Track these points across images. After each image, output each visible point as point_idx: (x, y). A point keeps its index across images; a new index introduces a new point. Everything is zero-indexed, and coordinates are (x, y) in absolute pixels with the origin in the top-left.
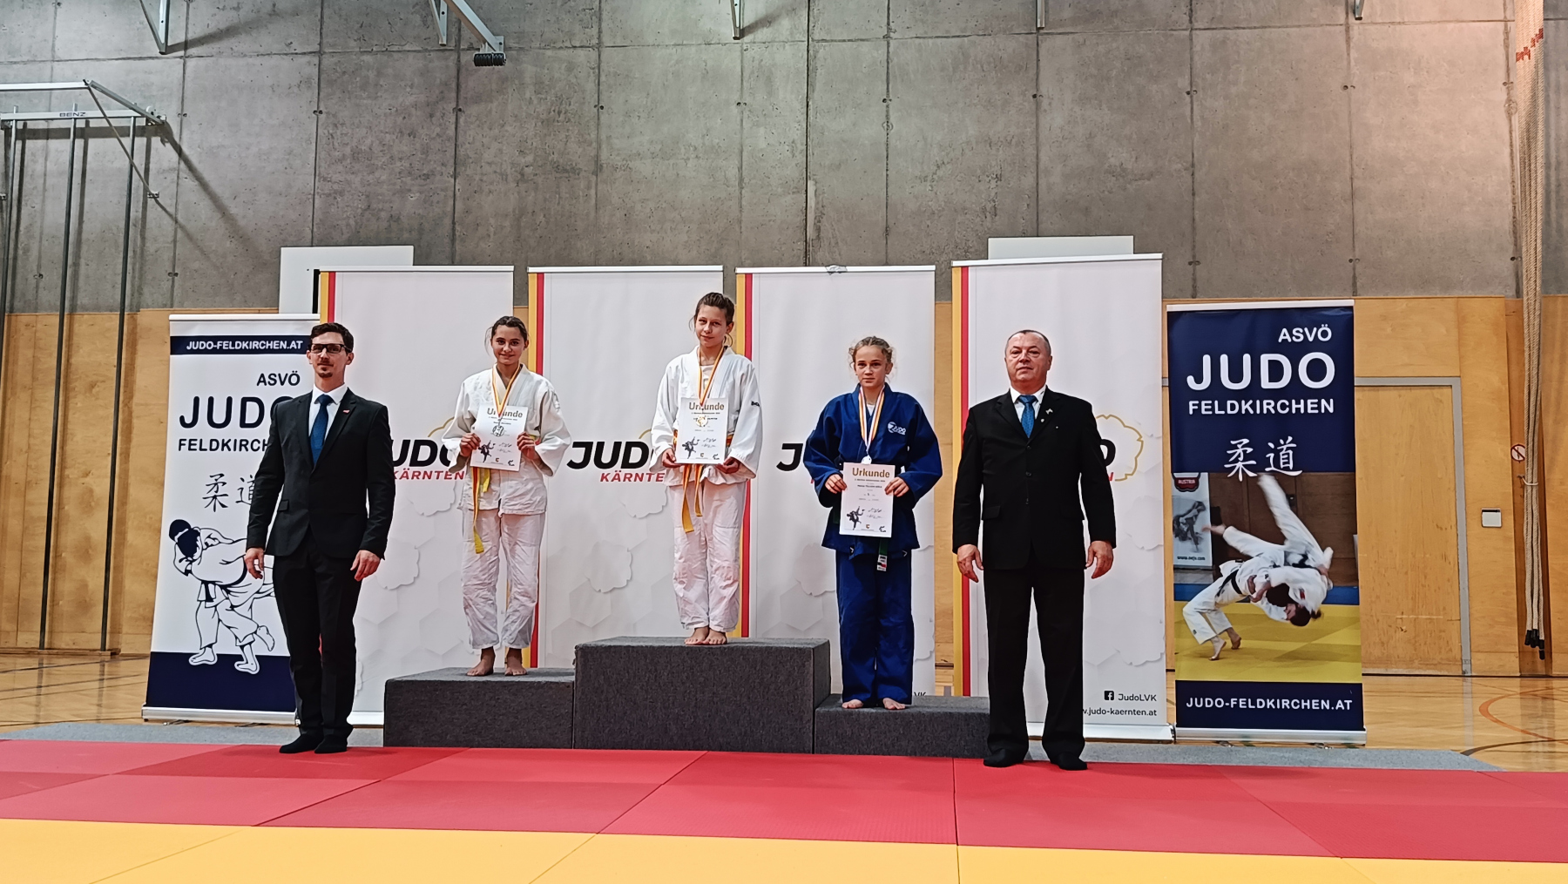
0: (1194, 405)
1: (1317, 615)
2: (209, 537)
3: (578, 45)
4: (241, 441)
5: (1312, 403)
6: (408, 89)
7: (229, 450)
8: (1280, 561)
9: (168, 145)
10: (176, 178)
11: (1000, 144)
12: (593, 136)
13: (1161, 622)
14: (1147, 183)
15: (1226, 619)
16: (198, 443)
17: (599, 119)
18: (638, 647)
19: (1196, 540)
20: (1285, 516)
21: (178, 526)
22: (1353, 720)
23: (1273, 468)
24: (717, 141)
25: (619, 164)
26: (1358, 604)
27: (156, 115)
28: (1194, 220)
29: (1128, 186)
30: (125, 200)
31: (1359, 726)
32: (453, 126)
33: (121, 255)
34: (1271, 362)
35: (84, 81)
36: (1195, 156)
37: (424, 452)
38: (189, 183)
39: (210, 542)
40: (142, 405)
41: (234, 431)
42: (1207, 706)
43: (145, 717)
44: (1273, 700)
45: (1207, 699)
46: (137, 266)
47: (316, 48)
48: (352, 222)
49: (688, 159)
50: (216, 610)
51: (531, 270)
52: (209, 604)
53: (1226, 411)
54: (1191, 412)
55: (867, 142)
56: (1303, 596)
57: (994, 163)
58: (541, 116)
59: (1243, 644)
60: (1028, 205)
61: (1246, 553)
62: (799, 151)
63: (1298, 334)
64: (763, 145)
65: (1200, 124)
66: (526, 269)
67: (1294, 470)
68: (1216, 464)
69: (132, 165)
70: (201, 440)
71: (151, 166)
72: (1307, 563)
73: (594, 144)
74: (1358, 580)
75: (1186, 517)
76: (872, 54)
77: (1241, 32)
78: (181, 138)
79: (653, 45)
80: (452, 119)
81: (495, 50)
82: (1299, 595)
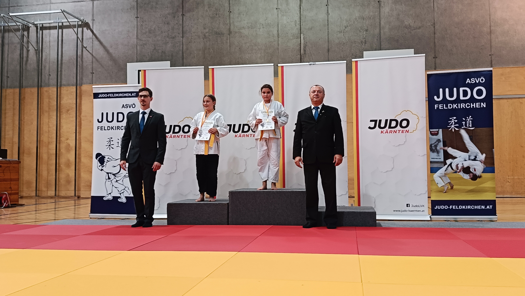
0: (437, 106)
1: (480, 177)
2: (108, 158)
4: (117, 127)
5: (478, 104)
7: (114, 130)
8: (467, 159)
9: (89, 30)
10: (92, 41)
11: (367, 18)
12: (228, 22)
13: (426, 180)
14: (418, 30)
15: (449, 179)
16: (103, 128)
17: (230, 16)
18: (249, 191)
19: (438, 152)
20: (469, 143)
21: (98, 155)
22: (493, 212)
23: (464, 127)
24: (269, 22)
25: (237, 31)
26: (494, 173)
27: (85, 20)
28: (435, 42)
29: (412, 32)
30: (76, 49)
31: (495, 214)
32: (182, 20)
33: (75, 67)
34: (463, 90)
35: (61, 10)
36: (435, 20)
37: (177, 129)
38: (96, 42)
39: (109, 160)
40: (85, 116)
41: (115, 124)
42: (442, 208)
43: (90, 217)
44: (465, 206)
45: (442, 206)
46: (81, 71)
48: (150, 54)
49: (260, 28)
50: (111, 182)
51: (210, 67)
52: (109, 180)
53: (448, 107)
54: (436, 109)
55: (321, 20)
56: (475, 170)
57: (365, 25)
58: (211, 16)
59: (454, 187)
60: (377, 40)
61: (455, 156)
62: (298, 23)
63: (473, 80)
64: (285, 22)
65: (436, 9)
66: (208, 67)
67: (472, 127)
68: (445, 126)
69: (78, 37)
70: (104, 127)
71: (84, 37)
72: (476, 159)
73: (229, 25)
74: (494, 165)
75: (435, 144)
78: (93, 27)
80: (181, 18)
82: (474, 170)
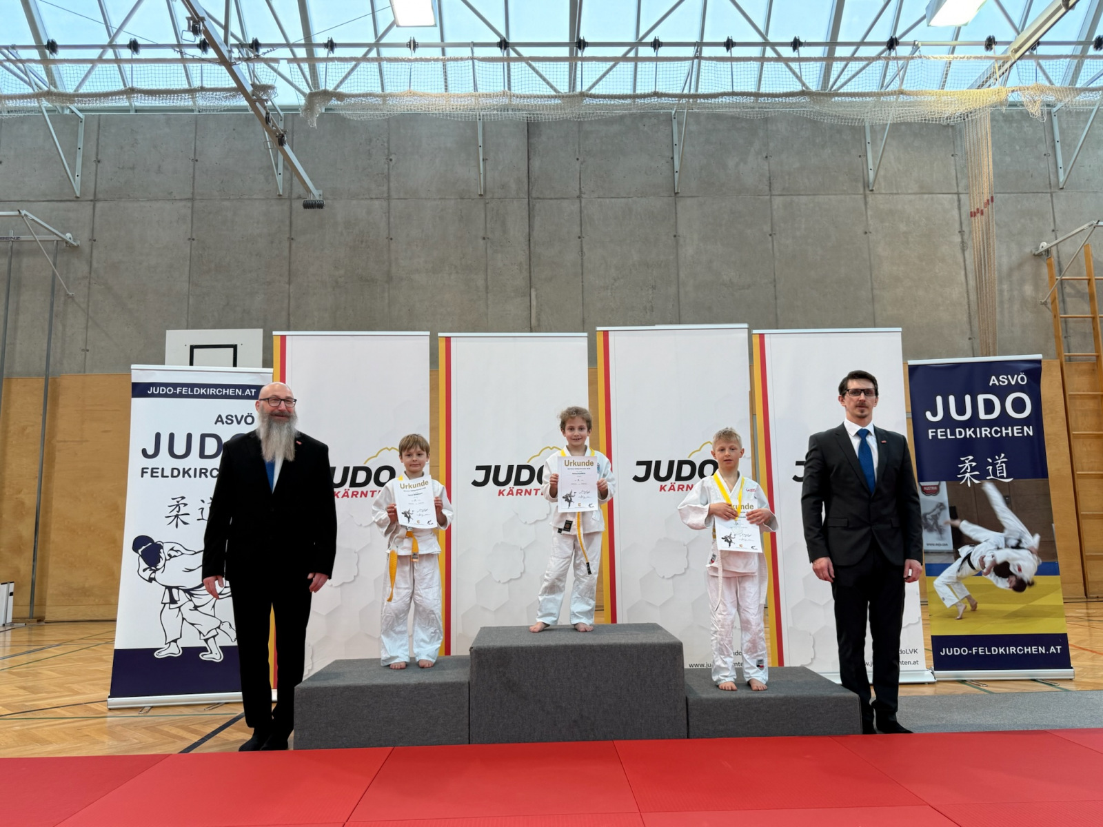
0: (932, 432)
1: (1031, 584)
2: (172, 549)
3: (374, 196)
4: (201, 469)
5: (1017, 429)
6: (255, 225)
8: (1002, 545)
10: (87, 284)
11: (654, 266)
12: (386, 258)
14: (747, 291)
15: (965, 589)
16: (160, 471)
17: (389, 246)
19: (940, 531)
20: (1003, 512)
21: (141, 541)
22: (1063, 661)
24: (470, 262)
25: (404, 276)
26: (1058, 575)
28: (776, 315)
29: (735, 293)
30: (49, 299)
31: (1067, 666)
32: (287, 250)
33: (47, 337)
34: (985, 400)
35: (19, 211)
36: (776, 274)
37: (361, 477)
38: (97, 287)
39: (173, 553)
40: (62, 442)
41: (194, 461)
42: (955, 653)
44: (1004, 649)
45: (955, 649)
46: (59, 345)
47: (190, 196)
48: (216, 314)
50: (180, 610)
52: (172, 606)
53: (955, 435)
54: (930, 438)
55: (568, 264)
56: (1020, 570)
57: (650, 278)
58: (349, 244)
59: (979, 606)
60: (673, 305)
61: (975, 540)
62: (524, 268)
63: (1004, 380)
64: (500, 265)
65: (778, 254)
66: (438, 334)
67: (1007, 478)
68: (951, 475)
70: (163, 469)
71: (69, 275)
72: (1021, 545)
73: (387, 263)
74: (1057, 557)
75: (932, 514)
76: (570, 207)
77: (801, 197)
78: (91, 256)
79: (426, 199)
80: (287, 245)
81: (318, 198)
82: (1017, 570)
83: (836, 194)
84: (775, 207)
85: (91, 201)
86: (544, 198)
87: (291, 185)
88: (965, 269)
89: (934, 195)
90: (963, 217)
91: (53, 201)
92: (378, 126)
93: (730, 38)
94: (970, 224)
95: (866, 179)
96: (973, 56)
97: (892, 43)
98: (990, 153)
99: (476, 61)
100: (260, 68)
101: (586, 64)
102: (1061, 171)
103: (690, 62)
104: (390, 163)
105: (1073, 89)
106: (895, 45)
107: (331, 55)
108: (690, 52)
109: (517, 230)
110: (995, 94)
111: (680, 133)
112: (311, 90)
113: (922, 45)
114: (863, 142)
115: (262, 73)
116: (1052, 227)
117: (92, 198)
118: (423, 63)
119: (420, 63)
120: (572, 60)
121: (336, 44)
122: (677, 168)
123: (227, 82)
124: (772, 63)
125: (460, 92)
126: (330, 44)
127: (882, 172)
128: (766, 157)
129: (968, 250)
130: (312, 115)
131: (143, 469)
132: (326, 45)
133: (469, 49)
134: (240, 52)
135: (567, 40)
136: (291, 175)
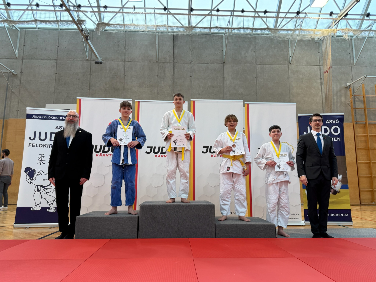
1: (339, 192)
2: (39, 172)
3: (120, 61)
5: (335, 139)
6: (78, 69)
10: (19, 87)
11: (216, 87)
17: (124, 78)
21: (27, 169)
24: (152, 84)
25: (129, 88)
26: (348, 189)
29: (243, 97)
31: (351, 220)
32: (89, 78)
33: (4, 106)
34: (324, 128)
36: (257, 91)
37: (106, 149)
39: (39, 174)
43: (14, 227)
46: (8, 108)
47: (56, 58)
48: (64, 99)
50: (41, 194)
51: (136, 100)
52: (38, 192)
55: (186, 86)
57: (214, 91)
58: (111, 76)
62: (171, 87)
63: (331, 122)
64: (163, 85)
65: (258, 84)
69: (8, 84)
70: (36, 144)
71: (13, 84)
73: (123, 83)
76: (188, 66)
77: (266, 65)
78: (21, 78)
79: (138, 62)
80: (89, 76)
81: (100, 60)
82: (334, 187)
83: (278, 65)
84: (257, 68)
85: (22, 59)
86: (179, 63)
87: (91, 56)
88: (322, 91)
89: (312, 66)
90: (322, 74)
91: (8, 59)
92: (122, 36)
93: (243, 9)
94: (323, 76)
95: (289, 59)
96: (325, 18)
97: (298, 13)
98: (331, 52)
99: (155, 14)
100: (81, 13)
101: (193, 16)
102: (355, 59)
103: (229, 17)
104: (126, 49)
105: (359, 30)
106: (299, 13)
107: (106, 10)
108: (229, 13)
109: (169, 74)
110: (333, 31)
111: (225, 42)
112: (98, 22)
113: (308, 14)
114: (288, 47)
115: (81, 16)
116: (351, 78)
117: (22, 58)
118: (137, 14)
119: (136, 14)
120: (189, 15)
121: (107, 7)
122: (224, 54)
123: (69, 19)
124: (257, 18)
125: (150, 24)
126: (105, 7)
127: (294, 58)
128: (255, 51)
129: (323, 85)
130: (98, 30)
131: (29, 144)
132: (104, 7)
133: (153, 10)
134: (74, 8)
135: (188, 8)
136: (91, 52)
